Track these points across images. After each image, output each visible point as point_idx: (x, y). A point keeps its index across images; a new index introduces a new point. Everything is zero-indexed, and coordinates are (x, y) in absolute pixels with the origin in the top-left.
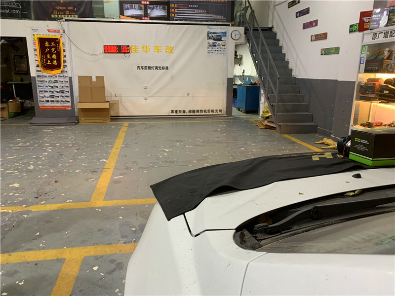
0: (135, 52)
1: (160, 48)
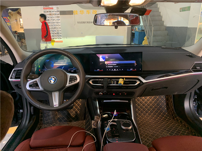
0: (76, 14)
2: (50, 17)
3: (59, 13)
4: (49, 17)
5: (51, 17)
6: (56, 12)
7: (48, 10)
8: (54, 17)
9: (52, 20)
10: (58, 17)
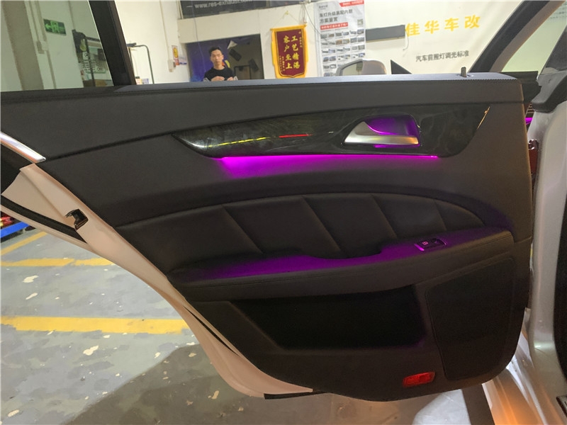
0: (414, 34)
1: (455, 22)
2: (339, 50)
3: (363, 36)
4: (334, 51)
5: (341, 50)
6: (355, 33)
7: (333, 31)
8: (349, 49)
9: (342, 57)
10: (360, 48)
